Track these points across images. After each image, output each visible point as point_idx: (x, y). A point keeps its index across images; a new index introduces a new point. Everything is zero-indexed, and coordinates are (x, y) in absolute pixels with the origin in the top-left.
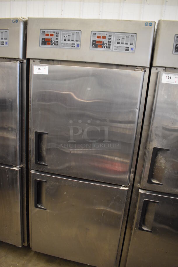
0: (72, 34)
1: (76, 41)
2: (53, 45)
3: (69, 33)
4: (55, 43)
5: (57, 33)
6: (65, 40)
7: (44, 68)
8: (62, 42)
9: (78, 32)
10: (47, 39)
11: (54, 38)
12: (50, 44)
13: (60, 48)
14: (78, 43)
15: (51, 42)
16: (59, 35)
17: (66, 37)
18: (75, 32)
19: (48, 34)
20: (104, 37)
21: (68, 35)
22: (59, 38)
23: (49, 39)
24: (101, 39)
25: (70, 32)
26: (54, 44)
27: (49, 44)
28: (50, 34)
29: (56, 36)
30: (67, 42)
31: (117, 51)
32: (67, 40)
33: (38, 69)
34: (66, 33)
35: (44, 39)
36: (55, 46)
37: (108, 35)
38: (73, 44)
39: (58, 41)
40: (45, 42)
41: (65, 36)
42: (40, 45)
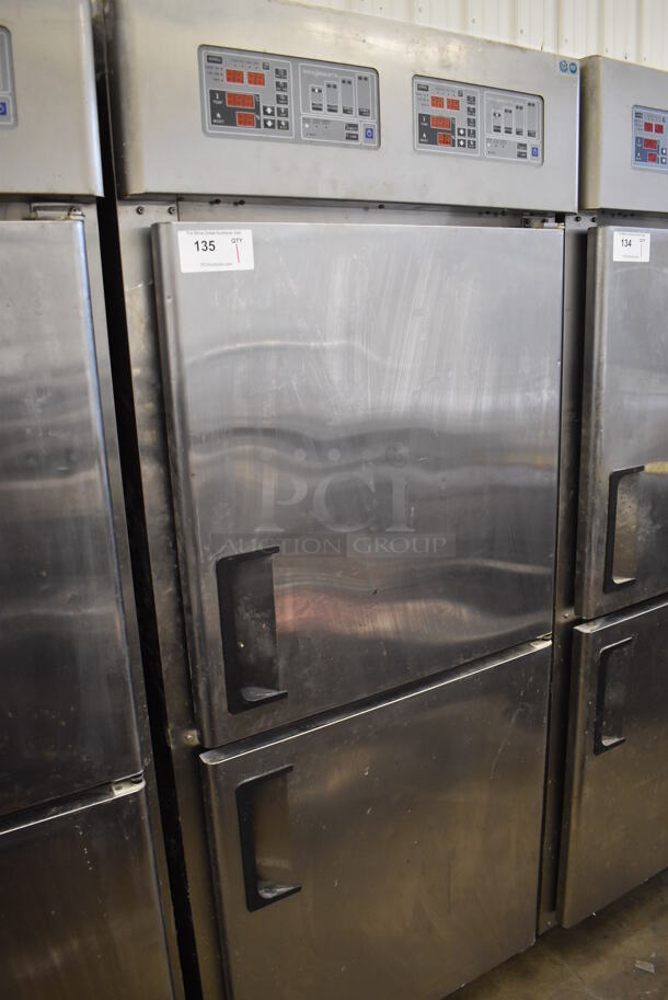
0: (344, 82)
1: (361, 113)
2: (266, 126)
3: (329, 75)
4: (276, 118)
5: (277, 71)
6: (317, 108)
7: (234, 241)
8: (305, 115)
9: (364, 74)
10: (234, 97)
11: (266, 96)
12: (250, 124)
13: (298, 141)
14: (369, 121)
15: (258, 113)
16: (290, 80)
17: (320, 91)
18: (353, 74)
19: (241, 74)
20: (454, 105)
21: (329, 86)
22: (291, 93)
23: (245, 99)
24: (445, 112)
25: (331, 71)
26: (270, 124)
27: (247, 121)
28: (250, 75)
29: (278, 84)
30: (324, 115)
31: (498, 161)
32: (325, 108)
33: (201, 246)
34: (318, 74)
35: (222, 94)
36: (277, 134)
37: (465, 97)
38: (350, 125)
39: (286, 111)
40: (229, 111)
41: (313, 90)
42: (204, 127)
